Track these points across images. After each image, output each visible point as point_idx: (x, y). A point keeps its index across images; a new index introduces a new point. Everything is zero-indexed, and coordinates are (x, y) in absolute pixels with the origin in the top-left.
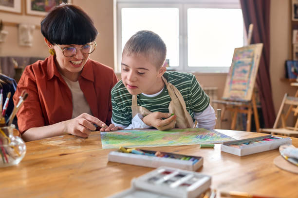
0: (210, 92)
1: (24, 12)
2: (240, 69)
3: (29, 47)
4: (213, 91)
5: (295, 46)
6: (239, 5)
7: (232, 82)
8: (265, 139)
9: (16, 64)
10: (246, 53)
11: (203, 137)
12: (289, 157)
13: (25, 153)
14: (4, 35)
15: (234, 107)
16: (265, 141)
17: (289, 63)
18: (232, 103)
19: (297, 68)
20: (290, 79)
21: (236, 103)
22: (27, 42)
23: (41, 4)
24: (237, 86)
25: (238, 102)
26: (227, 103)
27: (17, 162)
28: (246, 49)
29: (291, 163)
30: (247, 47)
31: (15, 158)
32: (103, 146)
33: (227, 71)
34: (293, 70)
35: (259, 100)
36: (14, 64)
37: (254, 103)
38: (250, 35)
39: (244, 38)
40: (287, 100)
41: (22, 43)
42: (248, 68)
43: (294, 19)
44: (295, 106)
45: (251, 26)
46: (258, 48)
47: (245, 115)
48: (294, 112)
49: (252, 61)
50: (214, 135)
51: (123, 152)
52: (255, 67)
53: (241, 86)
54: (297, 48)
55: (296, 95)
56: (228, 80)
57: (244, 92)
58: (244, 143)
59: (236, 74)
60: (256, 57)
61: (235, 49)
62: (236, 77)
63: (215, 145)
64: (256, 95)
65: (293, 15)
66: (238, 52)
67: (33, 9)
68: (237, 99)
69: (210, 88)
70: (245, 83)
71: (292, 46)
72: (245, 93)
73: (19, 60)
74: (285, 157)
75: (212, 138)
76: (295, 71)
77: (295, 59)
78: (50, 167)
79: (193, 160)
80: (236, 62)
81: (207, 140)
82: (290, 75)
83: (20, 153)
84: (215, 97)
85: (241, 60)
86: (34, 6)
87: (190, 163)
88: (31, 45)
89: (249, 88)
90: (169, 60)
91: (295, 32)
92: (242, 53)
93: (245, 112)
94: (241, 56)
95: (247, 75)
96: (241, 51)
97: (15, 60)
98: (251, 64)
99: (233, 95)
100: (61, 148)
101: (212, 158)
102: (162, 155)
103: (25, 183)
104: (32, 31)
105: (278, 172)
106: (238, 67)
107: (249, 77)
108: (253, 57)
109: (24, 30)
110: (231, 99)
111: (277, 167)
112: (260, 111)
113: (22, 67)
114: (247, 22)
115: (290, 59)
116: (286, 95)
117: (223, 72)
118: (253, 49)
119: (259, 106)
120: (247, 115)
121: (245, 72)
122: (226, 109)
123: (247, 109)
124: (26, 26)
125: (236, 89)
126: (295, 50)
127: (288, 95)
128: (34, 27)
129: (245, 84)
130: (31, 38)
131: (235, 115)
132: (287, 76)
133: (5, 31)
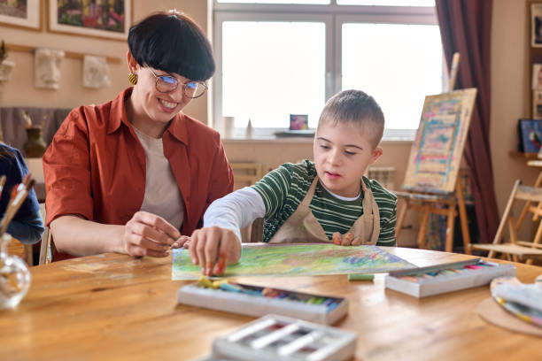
0: (381, 176)
1: (44, 27)
2: (435, 135)
3: (53, 90)
4: (385, 173)
5: (536, 93)
6: (435, 19)
7: (421, 158)
8: (468, 266)
9: (29, 122)
10: (447, 106)
11: (356, 261)
12: (506, 301)
13: (28, 286)
14: (8, 68)
15: (424, 203)
16: (466, 270)
17: (525, 125)
18: (420, 196)
19: (539, 134)
20: (527, 154)
21: (427, 197)
22: (49, 82)
23: (75, 12)
24: (428, 165)
25: (431, 194)
26: (411, 196)
27: (14, 302)
28: (446, 99)
29: (509, 312)
30: (448, 95)
31: (9, 295)
32: (173, 274)
33: (412, 139)
34: (532, 137)
35: (469, 192)
36: (25, 122)
37: (459, 195)
38: (454, 73)
39: (443, 78)
40: (519, 193)
41: (40, 84)
42: (449, 133)
43: (534, 45)
44: (536, 204)
45: (456, 57)
46: (468, 97)
47: (443, 217)
48: (533, 214)
49: (458, 120)
50: (378, 257)
51: (206, 287)
52: (463, 130)
53: (437, 166)
54: (540, 96)
55: (538, 182)
56: (414, 154)
57: (442, 177)
58: (429, 274)
59: (427, 143)
60: (464, 112)
61: (427, 97)
62: (427, 149)
63: (376, 275)
64: (463, 182)
65: (534, 37)
66: (431, 103)
67: (61, 21)
68: (430, 190)
69: (381, 169)
70: (443, 159)
71: (530, 93)
72: (444, 178)
73: (35, 114)
74: (499, 300)
75: (373, 262)
76: (537, 140)
77: (535, 117)
78: (72, 312)
79: (329, 305)
80: (428, 123)
81: (364, 267)
82: (526, 146)
83: (20, 285)
84: (390, 185)
85: (437, 118)
86: (64, 16)
87: (322, 309)
88: (56, 86)
89: (450, 169)
90: (306, 116)
91: (537, 68)
92: (439, 105)
93: (444, 212)
94: (437, 111)
95: (447, 146)
96: (437, 101)
97: (27, 113)
98: (455, 127)
99: (422, 183)
100: (97, 278)
101: (367, 300)
102: (274, 294)
103: (26, 340)
104: (58, 61)
105: (481, 329)
106: (431, 131)
107: (451, 149)
108: (458, 113)
109: (45, 60)
110: (418, 188)
111: (482, 318)
112: (471, 211)
113: (40, 127)
114: (449, 49)
115: (528, 117)
116: (517, 182)
117: (405, 139)
118: (459, 98)
119: (469, 202)
120: (446, 219)
121: (444, 139)
122: (409, 207)
123: (447, 207)
124: (47, 53)
125: (427, 172)
126: (536, 101)
127: (521, 183)
128: (62, 54)
129: (444, 162)
130: (56, 74)
131: (425, 219)
132: (521, 148)
133: (9, 61)
